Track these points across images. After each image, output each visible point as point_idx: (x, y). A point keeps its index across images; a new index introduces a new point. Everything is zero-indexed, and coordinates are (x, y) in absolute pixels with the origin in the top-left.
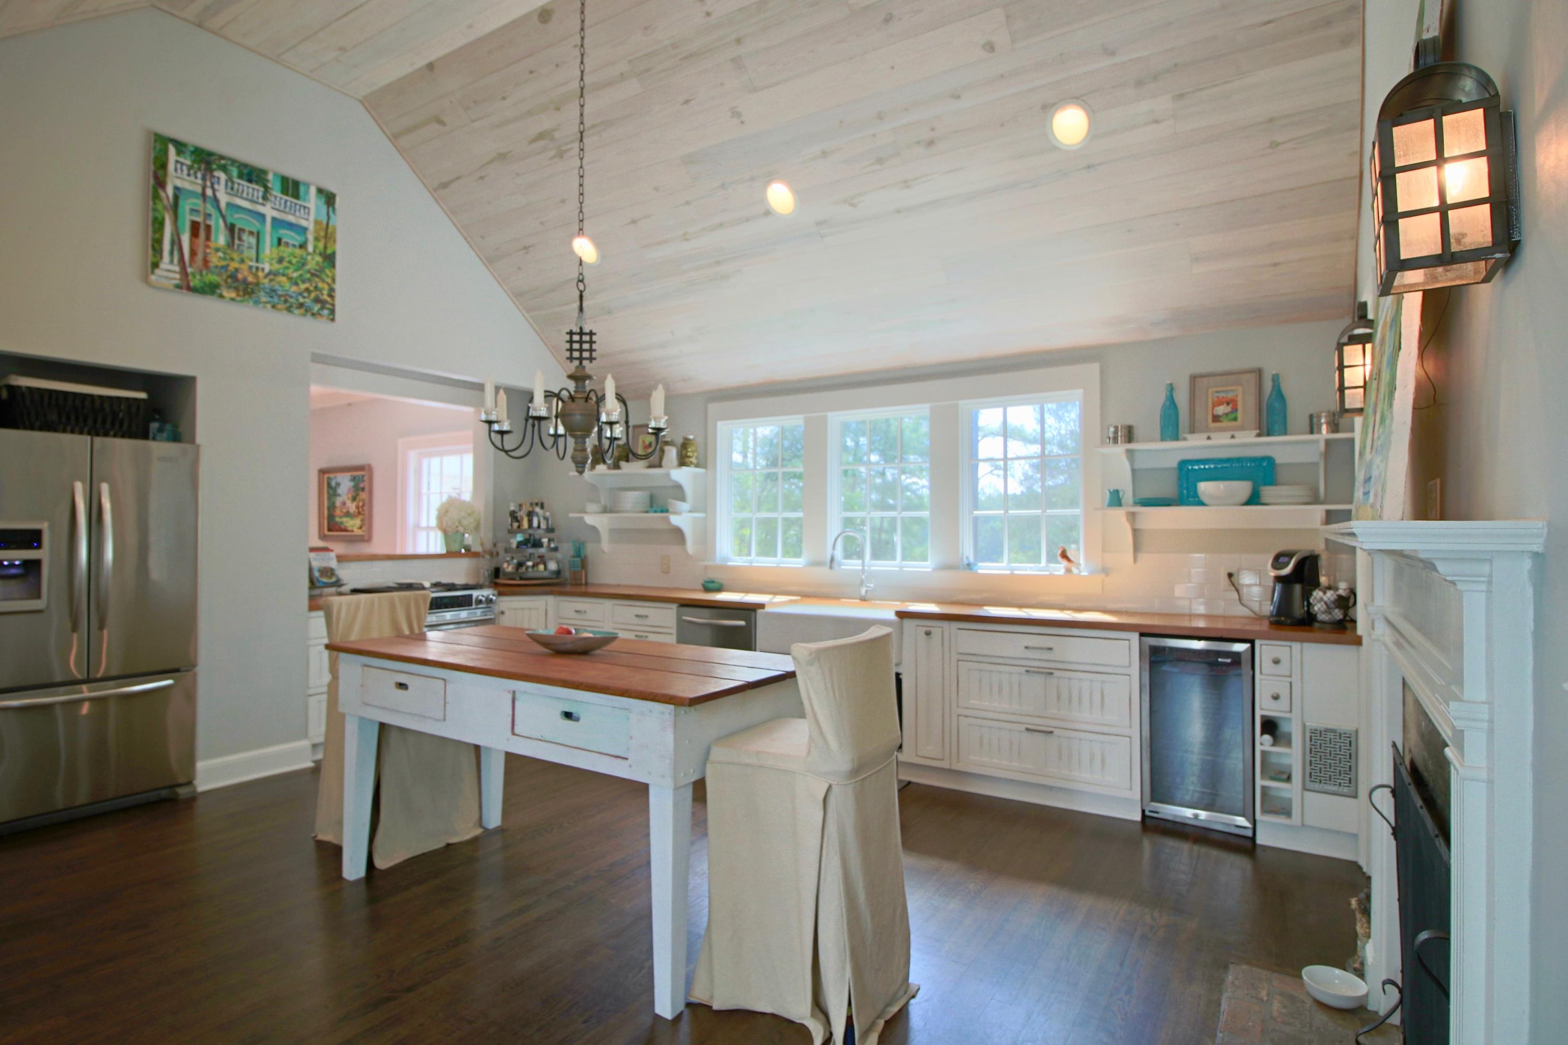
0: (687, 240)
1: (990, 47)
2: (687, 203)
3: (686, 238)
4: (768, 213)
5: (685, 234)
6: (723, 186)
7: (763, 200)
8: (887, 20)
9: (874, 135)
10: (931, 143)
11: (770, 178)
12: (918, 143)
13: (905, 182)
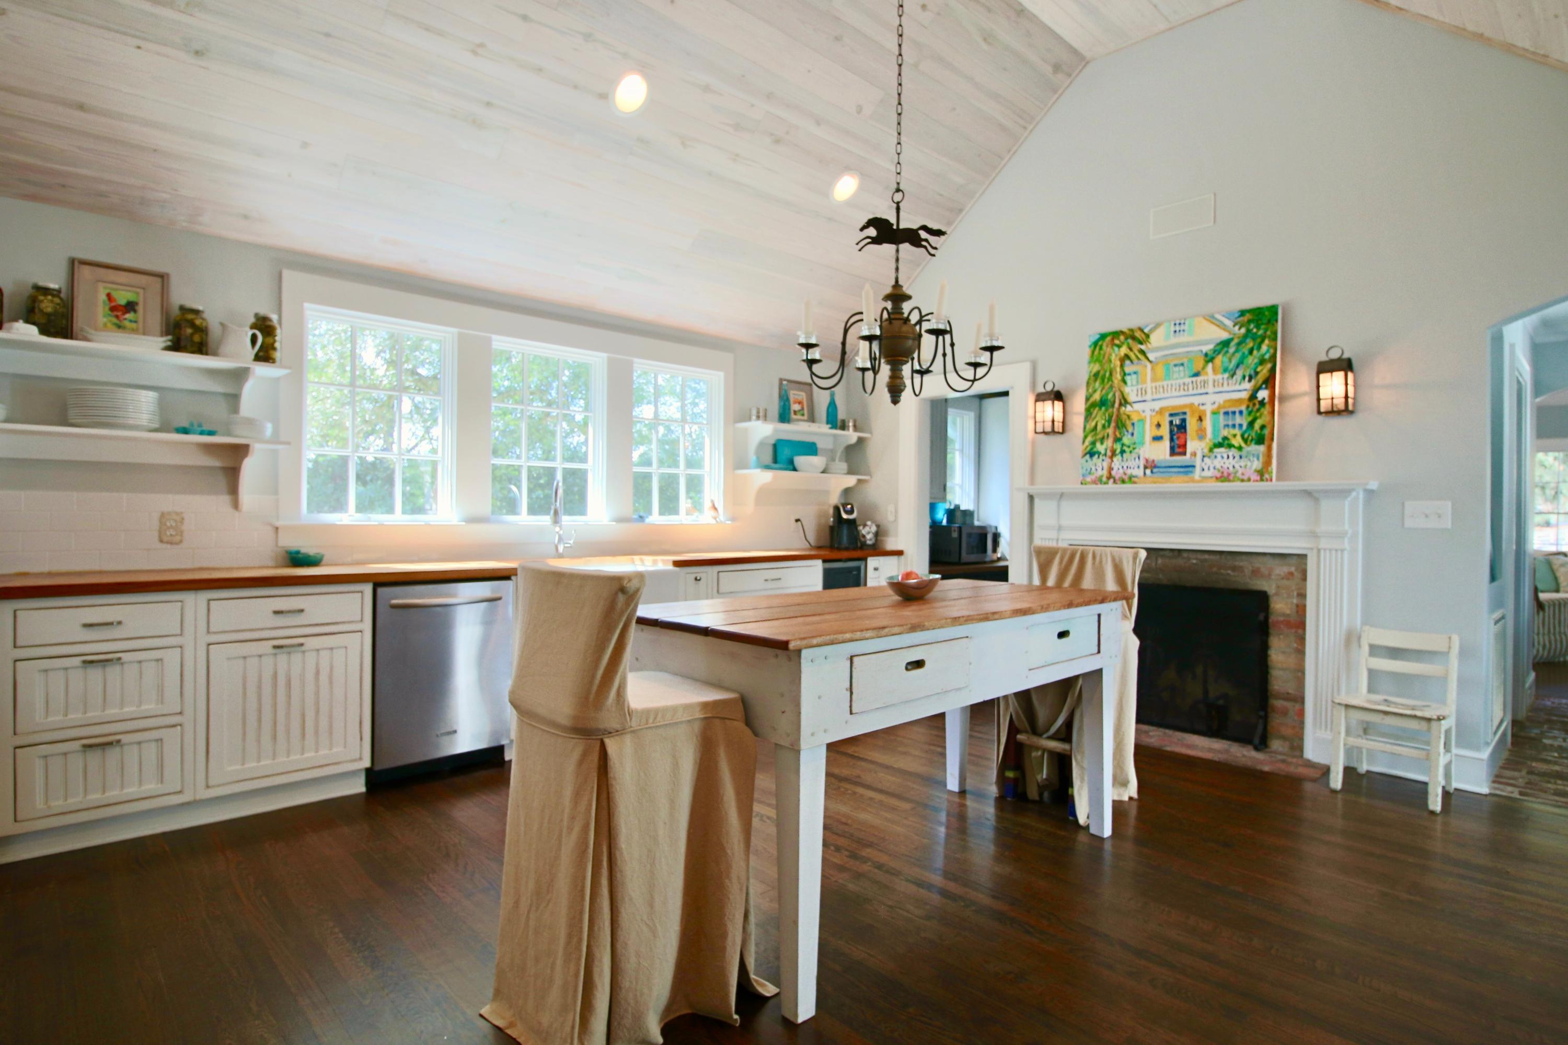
0: (474, 53)
1: (860, 109)
2: (525, 18)
3: (477, 49)
4: (605, 96)
5: (481, 45)
6: (588, 37)
7: (613, 83)
8: (838, 39)
9: (753, 106)
10: (777, 141)
11: (643, 69)
12: (772, 134)
13: (737, 155)
